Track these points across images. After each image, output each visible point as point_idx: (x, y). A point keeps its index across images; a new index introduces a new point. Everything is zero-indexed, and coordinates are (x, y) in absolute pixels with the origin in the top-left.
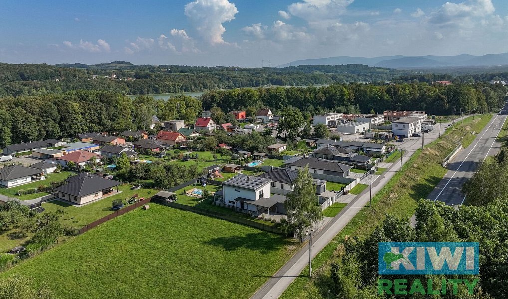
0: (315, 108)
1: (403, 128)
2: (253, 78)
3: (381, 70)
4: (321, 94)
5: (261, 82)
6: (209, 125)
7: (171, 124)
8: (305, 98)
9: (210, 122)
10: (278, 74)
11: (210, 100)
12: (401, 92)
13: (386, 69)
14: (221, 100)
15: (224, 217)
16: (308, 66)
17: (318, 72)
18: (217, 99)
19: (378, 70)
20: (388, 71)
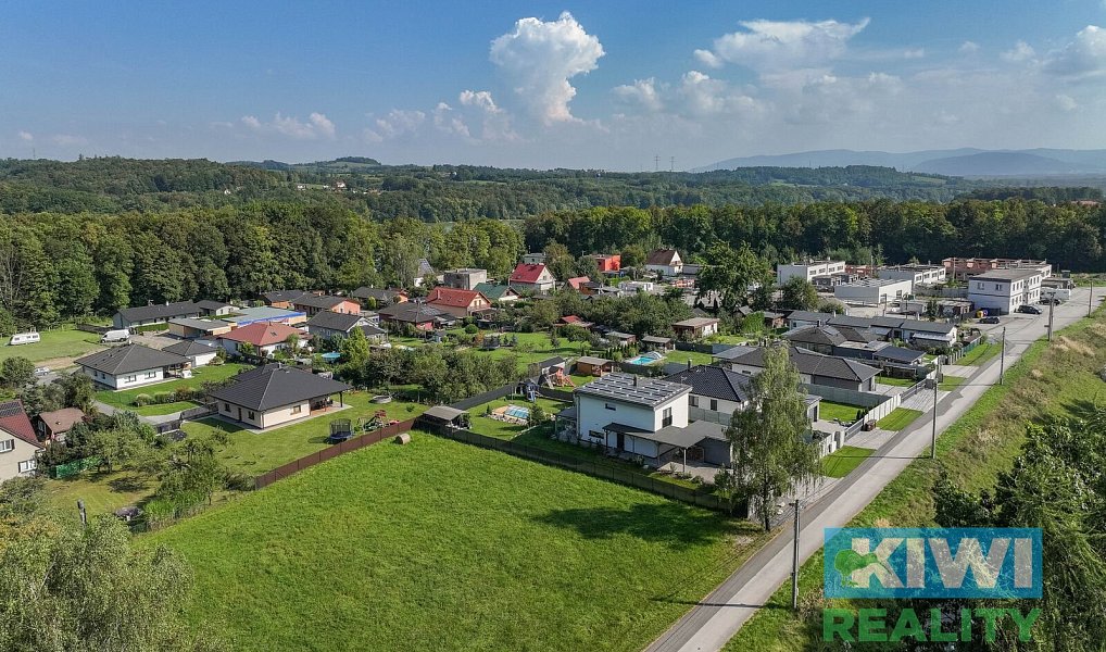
0: (780, 251)
1: (998, 293)
2: (634, 192)
3: (924, 179)
4: (792, 221)
5: (653, 201)
6: (540, 279)
7: (458, 277)
8: (756, 229)
9: (542, 274)
10: (690, 185)
11: (543, 230)
12: (982, 217)
13: (940, 177)
14: (566, 230)
15: (579, 467)
16: (757, 169)
17: (780, 183)
18: (559, 228)
19: (918, 179)
20: (944, 182)
